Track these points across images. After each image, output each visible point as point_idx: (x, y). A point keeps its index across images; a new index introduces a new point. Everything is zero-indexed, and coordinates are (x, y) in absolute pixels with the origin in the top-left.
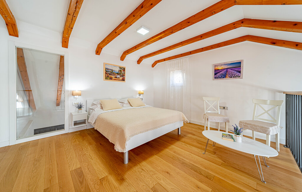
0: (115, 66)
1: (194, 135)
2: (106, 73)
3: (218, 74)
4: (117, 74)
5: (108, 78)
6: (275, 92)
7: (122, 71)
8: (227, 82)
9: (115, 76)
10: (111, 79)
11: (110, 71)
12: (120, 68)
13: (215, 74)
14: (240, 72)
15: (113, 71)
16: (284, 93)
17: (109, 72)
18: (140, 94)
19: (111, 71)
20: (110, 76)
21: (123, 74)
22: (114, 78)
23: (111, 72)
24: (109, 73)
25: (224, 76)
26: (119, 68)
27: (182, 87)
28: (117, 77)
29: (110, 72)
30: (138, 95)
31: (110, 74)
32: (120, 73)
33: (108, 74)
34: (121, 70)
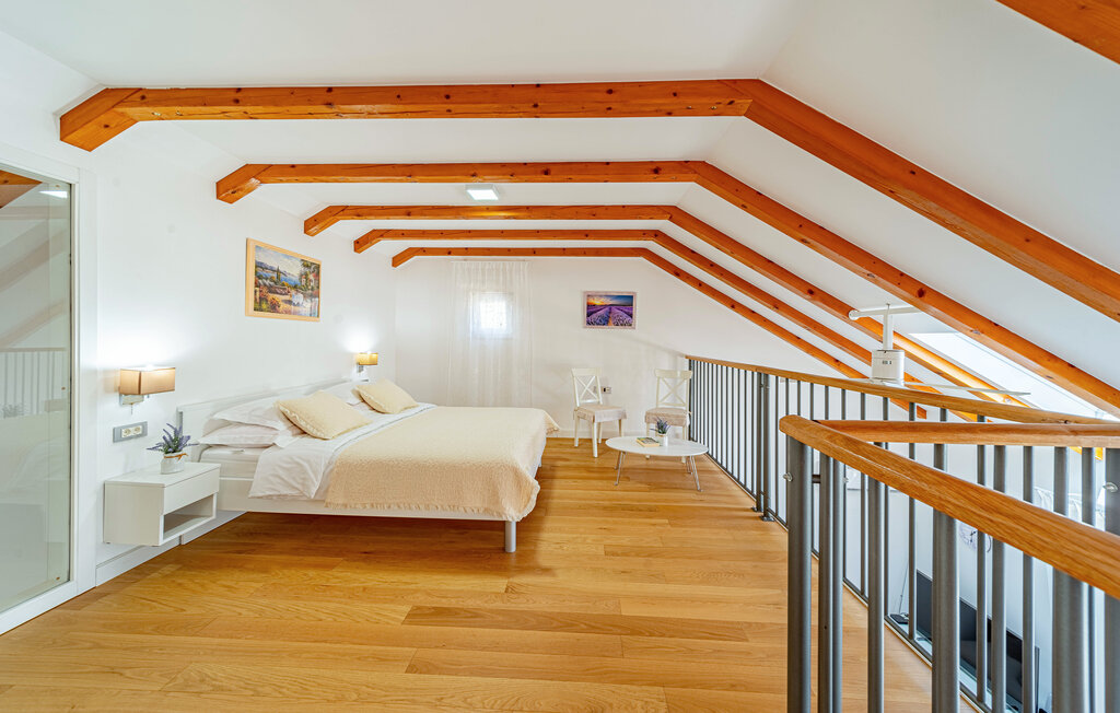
0: (288, 257)
1: (567, 460)
2: (257, 285)
3: (594, 315)
4: (295, 287)
5: (264, 306)
6: (676, 355)
7: (311, 277)
8: (610, 334)
9: (287, 297)
10: (274, 308)
11: (271, 274)
12: (306, 265)
13: (588, 315)
14: (631, 316)
15: (282, 276)
16: (687, 357)
17: (267, 279)
18: (361, 366)
19: (275, 275)
20: (271, 296)
21: (312, 289)
22: (283, 306)
23: (275, 279)
24: (268, 282)
25: (605, 321)
26: (300, 264)
27: (507, 339)
28: (295, 301)
29: (271, 279)
30: (355, 369)
31: (271, 290)
32: (303, 283)
33: (265, 290)
34: (306, 275)
